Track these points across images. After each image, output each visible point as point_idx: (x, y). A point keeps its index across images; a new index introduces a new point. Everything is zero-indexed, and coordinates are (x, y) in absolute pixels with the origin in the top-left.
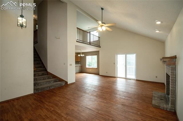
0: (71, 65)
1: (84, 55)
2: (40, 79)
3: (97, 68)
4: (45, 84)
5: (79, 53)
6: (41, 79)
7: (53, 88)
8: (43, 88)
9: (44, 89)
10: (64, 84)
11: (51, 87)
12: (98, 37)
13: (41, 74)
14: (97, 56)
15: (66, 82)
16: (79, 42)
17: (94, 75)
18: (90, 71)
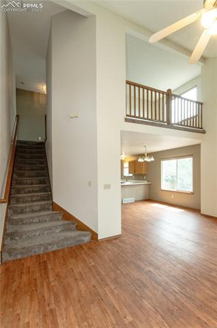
0: (107, 187)
1: (153, 159)
2: (31, 220)
3: (192, 194)
4: (39, 235)
5: (142, 155)
6: (34, 221)
7: (55, 248)
8: (29, 249)
9: (31, 251)
10: (87, 239)
11: (50, 247)
12: (197, 102)
13: (37, 208)
14: (191, 159)
15: (94, 235)
16: (134, 121)
17: (183, 210)
18: (172, 198)
